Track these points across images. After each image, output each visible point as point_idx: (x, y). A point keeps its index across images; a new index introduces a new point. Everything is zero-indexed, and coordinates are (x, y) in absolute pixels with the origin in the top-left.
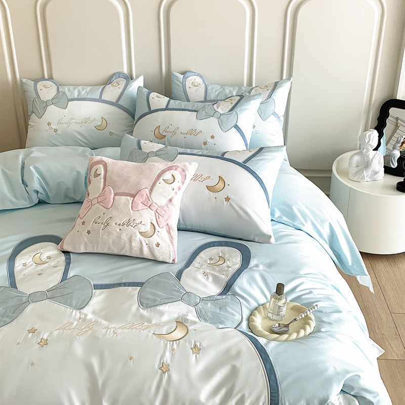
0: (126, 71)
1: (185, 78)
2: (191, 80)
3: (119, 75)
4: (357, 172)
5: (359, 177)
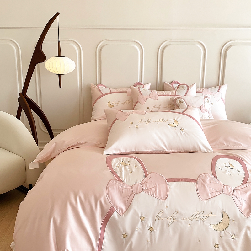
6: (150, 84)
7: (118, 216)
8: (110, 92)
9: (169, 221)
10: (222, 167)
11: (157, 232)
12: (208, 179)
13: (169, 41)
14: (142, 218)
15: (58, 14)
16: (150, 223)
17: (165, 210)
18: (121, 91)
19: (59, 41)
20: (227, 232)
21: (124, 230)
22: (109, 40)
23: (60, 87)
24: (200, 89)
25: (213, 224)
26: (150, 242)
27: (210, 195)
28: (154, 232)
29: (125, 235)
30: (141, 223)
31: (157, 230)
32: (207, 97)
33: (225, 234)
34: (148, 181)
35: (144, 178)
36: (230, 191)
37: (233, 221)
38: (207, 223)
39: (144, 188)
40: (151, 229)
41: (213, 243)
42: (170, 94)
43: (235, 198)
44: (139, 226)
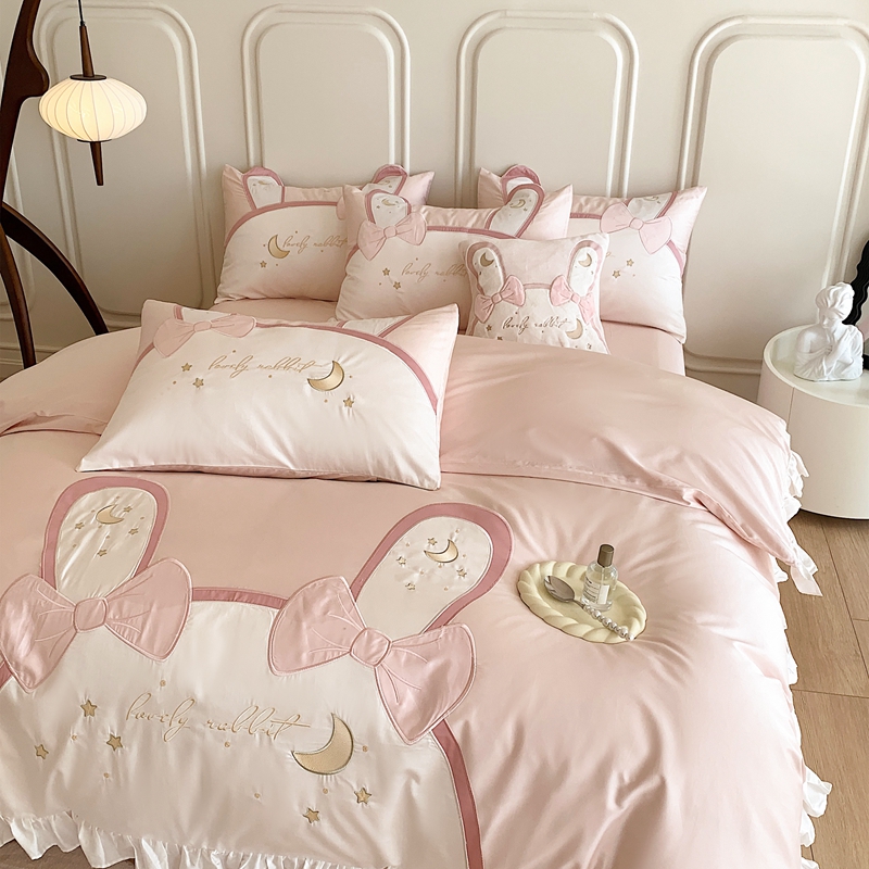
4: (810, 362)
5: (814, 370)
6: (429, 176)
7: (18, 692)
8: (279, 201)
9: (166, 724)
10: (410, 555)
11: (132, 754)
12: (324, 602)
13: (498, 14)
14: (89, 708)
16: (110, 723)
17: (158, 692)
18: (320, 199)
19: (82, 23)
20: (341, 777)
21: (38, 736)
22: (285, 8)
23: (100, 182)
24: (599, 205)
25: (301, 751)
26: (111, 779)
27: (304, 656)
28: (122, 753)
29: (42, 751)
30: (84, 721)
31: (130, 746)
32: (589, 244)
33: (336, 783)
34: (133, 591)
35: (128, 578)
36: (374, 650)
37: (365, 749)
38: (283, 746)
39: (111, 615)
40: (115, 742)
41: (301, 806)
42: (469, 225)
43: (382, 676)
44: (78, 728)
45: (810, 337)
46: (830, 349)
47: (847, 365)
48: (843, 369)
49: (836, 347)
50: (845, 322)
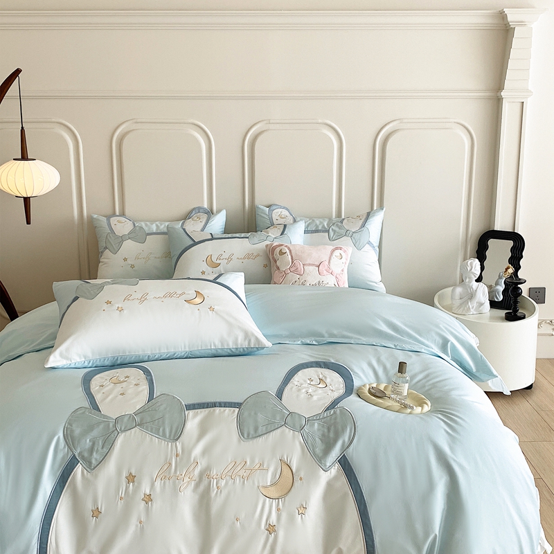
0: (206, 206)
1: (271, 211)
2: (277, 213)
3: (199, 209)
4: (461, 304)
5: (464, 309)
13: (265, 122)
15: (18, 72)
19: (22, 127)
22: (139, 120)
23: (28, 222)
45: (459, 290)
46: (471, 296)
47: (481, 304)
48: (480, 307)
49: (475, 294)
50: (477, 281)
